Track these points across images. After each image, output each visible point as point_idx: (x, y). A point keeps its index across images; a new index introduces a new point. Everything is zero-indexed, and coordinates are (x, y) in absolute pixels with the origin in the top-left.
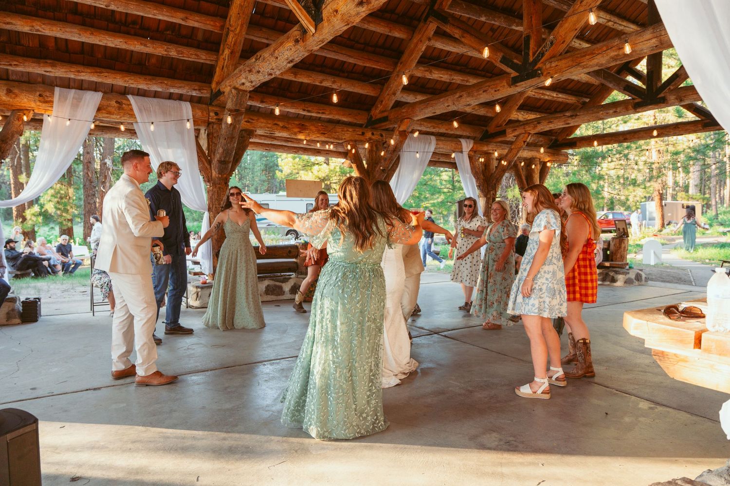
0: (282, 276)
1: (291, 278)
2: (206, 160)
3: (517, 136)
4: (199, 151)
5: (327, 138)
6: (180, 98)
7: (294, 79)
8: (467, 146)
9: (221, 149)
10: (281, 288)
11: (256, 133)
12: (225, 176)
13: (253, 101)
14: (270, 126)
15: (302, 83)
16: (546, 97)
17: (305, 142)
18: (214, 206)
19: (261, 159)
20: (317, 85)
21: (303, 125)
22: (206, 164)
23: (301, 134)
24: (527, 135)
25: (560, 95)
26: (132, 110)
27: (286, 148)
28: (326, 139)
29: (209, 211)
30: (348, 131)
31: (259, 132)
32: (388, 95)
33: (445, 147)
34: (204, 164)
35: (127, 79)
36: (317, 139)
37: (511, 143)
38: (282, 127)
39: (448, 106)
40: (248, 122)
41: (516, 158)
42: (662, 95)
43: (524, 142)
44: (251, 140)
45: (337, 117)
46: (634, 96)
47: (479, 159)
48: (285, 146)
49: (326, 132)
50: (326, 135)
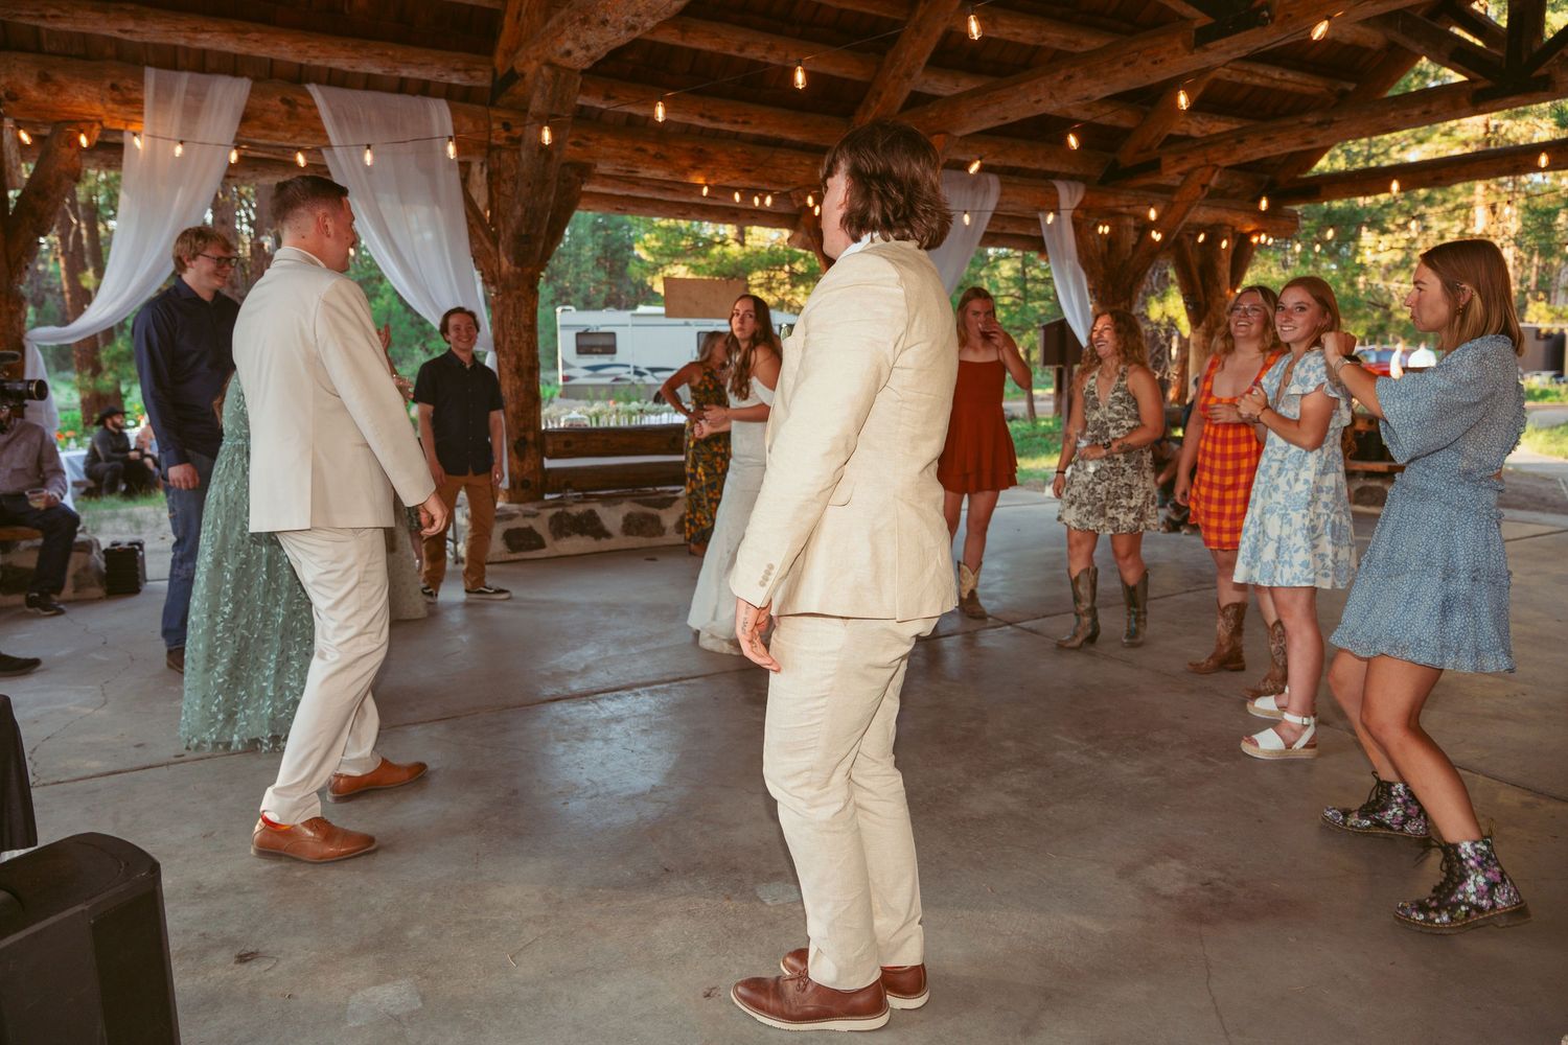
0: (657, 493)
1: (676, 498)
2: (487, 236)
3: (1186, 174)
4: (470, 213)
5: (755, 180)
6: (425, 89)
7: (680, 43)
8: (1069, 197)
9: (519, 207)
10: (656, 520)
11: (596, 171)
12: (530, 270)
13: (587, 95)
14: (626, 153)
15: (698, 51)
16: (1257, 81)
17: (705, 191)
18: (508, 339)
19: (593, 232)
20: (730, 56)
21: (701, 151)
22: (488, 245)
23: (697, 172)
24: (1209, 171)
25: (1290, 76)
26: (318, 118)
27: (661, 207)
28: (754, 184)
29: (496, 349)
30: (801, 163)
31: (604, 168)
32: (894, 77)
33: (1021, 203)
34: (482, 243)
35: (303, 46)
36: (733, 183)
37: (1170, 190)
38: (655, 156)
39: (1038, 102)
40: (579, 144)
41: (1180, 226)
42: (1543, 71)
43: (1203, 186)
44: (583, 189)
45: (775, 132)
46: (1473, 74)
47: (1095, 227)
48: (660, 201)
49: (752, 168)
50: (753, 174)
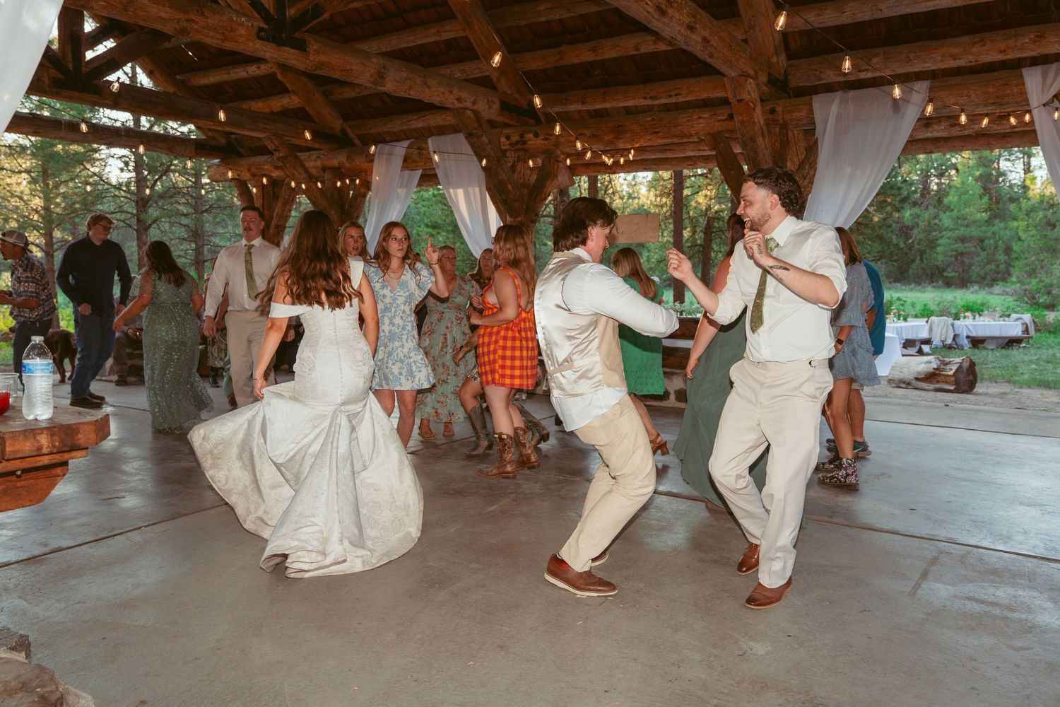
30: (700, 118)
38: (590, 137)
40: (546, 139)
49: (659, 130)
50: (660, 134)
